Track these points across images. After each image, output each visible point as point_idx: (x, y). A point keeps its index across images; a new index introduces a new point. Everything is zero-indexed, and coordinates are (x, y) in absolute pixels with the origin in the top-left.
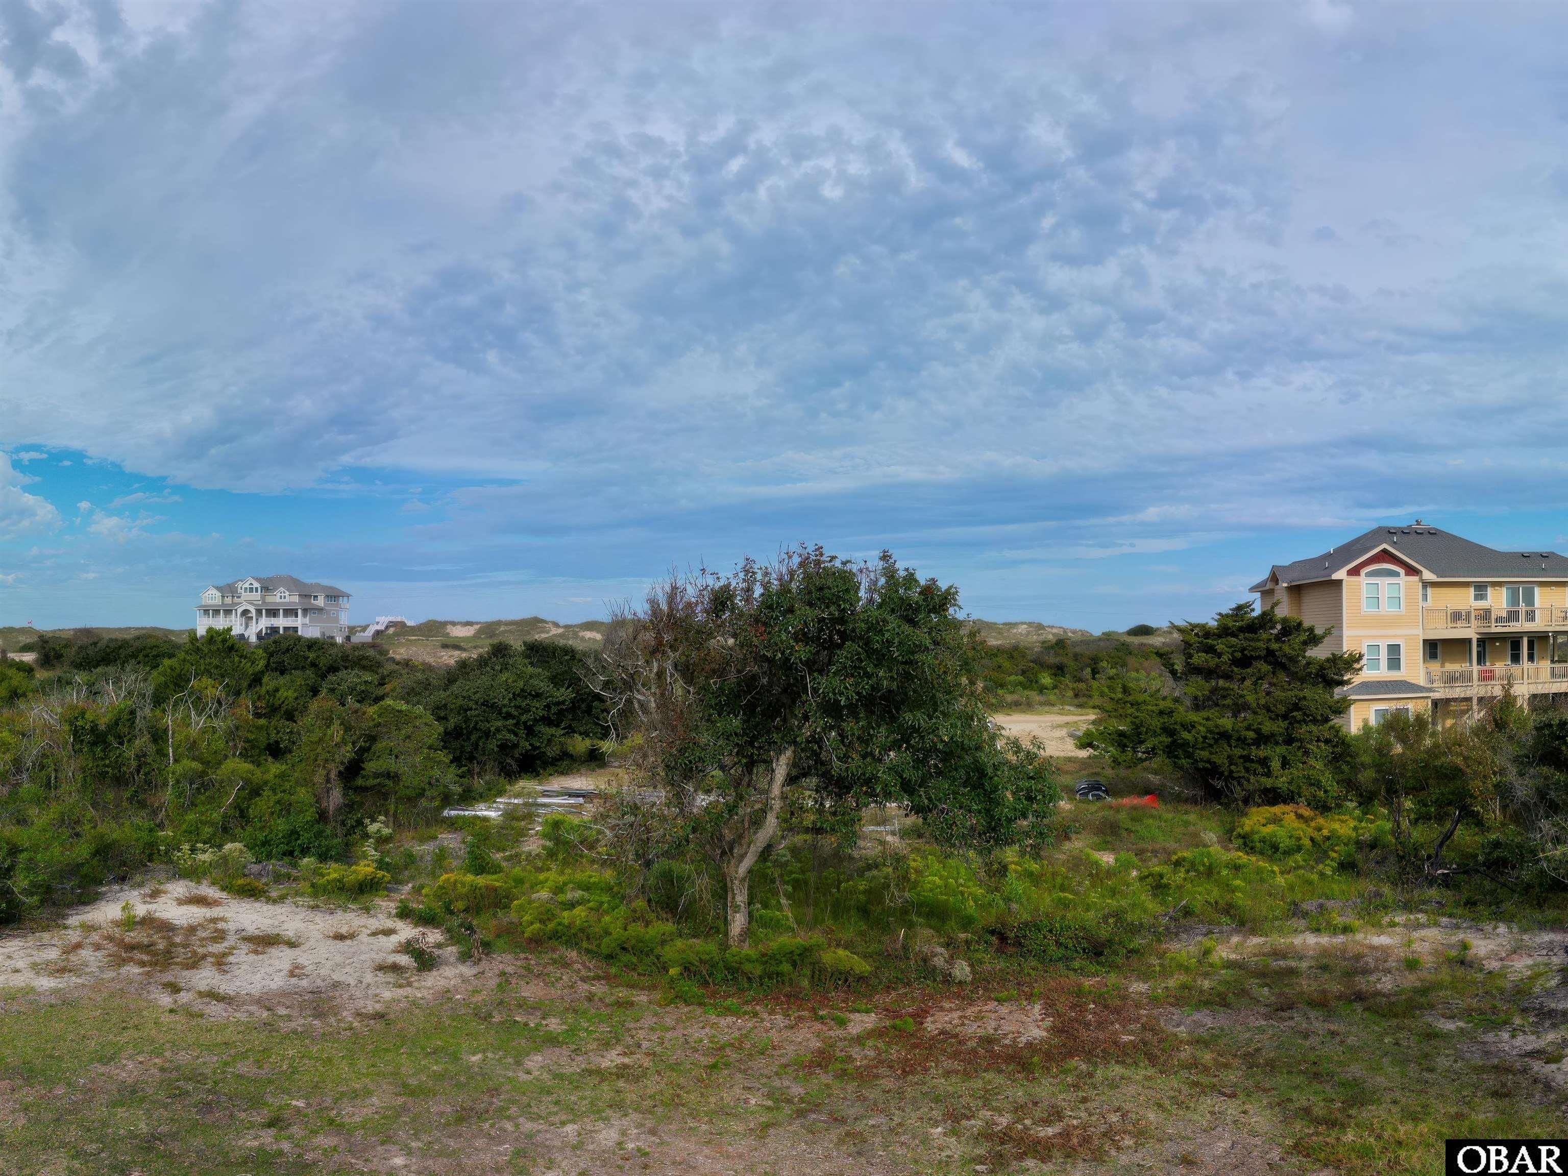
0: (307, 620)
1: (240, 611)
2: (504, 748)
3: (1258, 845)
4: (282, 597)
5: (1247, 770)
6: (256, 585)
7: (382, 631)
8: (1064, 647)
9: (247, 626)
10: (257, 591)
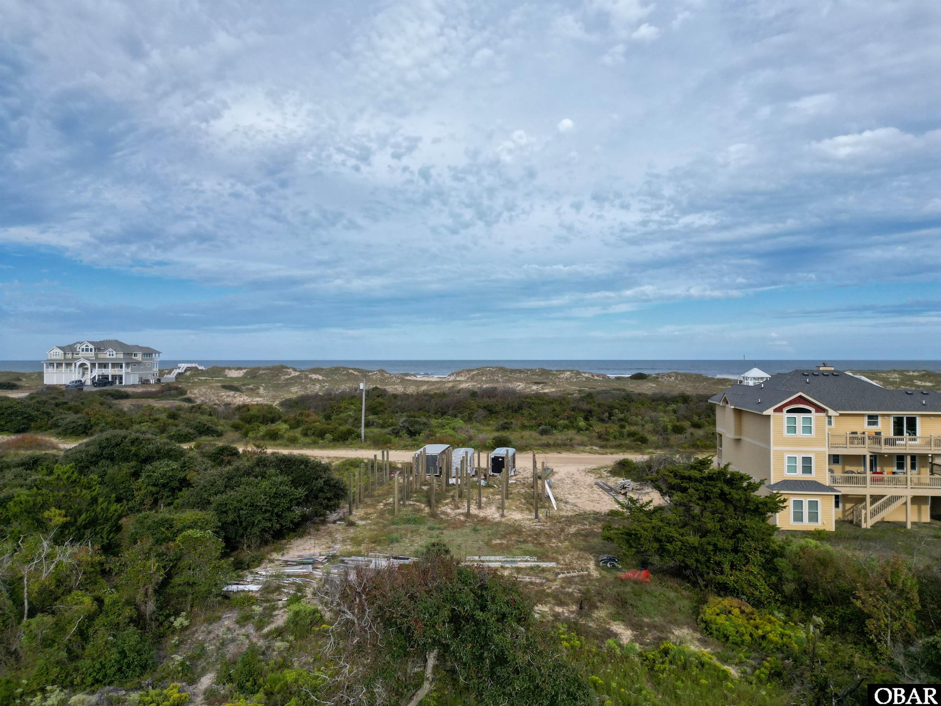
0: (129, 370)
1: (78, 364)
3: (715, 632)
4: (109, 355)
5: (708, 567)
7: (182, 373)
8: (592, 398)
9: (84, 374)
10: (91, 351)
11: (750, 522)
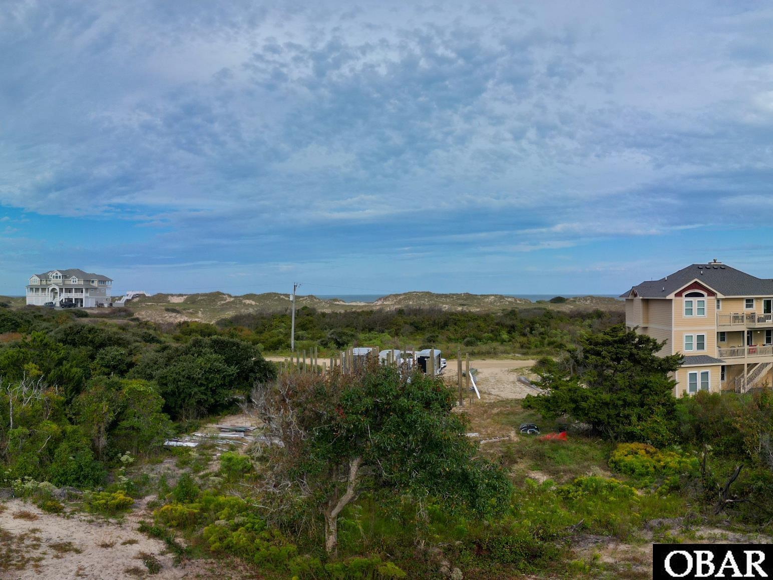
0: (88, 295)
1: (50, 289)
2: (199, 402)
3: (623, 468)
4: (74, 281)
5: (618, 421)
6: (60, 274)
7: (130, 300)
8: (515, 315)
9: (54, 298)
10: (60, 278)
11: (654, 378)
